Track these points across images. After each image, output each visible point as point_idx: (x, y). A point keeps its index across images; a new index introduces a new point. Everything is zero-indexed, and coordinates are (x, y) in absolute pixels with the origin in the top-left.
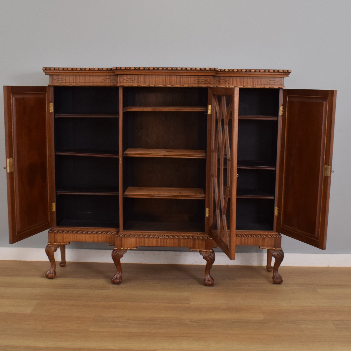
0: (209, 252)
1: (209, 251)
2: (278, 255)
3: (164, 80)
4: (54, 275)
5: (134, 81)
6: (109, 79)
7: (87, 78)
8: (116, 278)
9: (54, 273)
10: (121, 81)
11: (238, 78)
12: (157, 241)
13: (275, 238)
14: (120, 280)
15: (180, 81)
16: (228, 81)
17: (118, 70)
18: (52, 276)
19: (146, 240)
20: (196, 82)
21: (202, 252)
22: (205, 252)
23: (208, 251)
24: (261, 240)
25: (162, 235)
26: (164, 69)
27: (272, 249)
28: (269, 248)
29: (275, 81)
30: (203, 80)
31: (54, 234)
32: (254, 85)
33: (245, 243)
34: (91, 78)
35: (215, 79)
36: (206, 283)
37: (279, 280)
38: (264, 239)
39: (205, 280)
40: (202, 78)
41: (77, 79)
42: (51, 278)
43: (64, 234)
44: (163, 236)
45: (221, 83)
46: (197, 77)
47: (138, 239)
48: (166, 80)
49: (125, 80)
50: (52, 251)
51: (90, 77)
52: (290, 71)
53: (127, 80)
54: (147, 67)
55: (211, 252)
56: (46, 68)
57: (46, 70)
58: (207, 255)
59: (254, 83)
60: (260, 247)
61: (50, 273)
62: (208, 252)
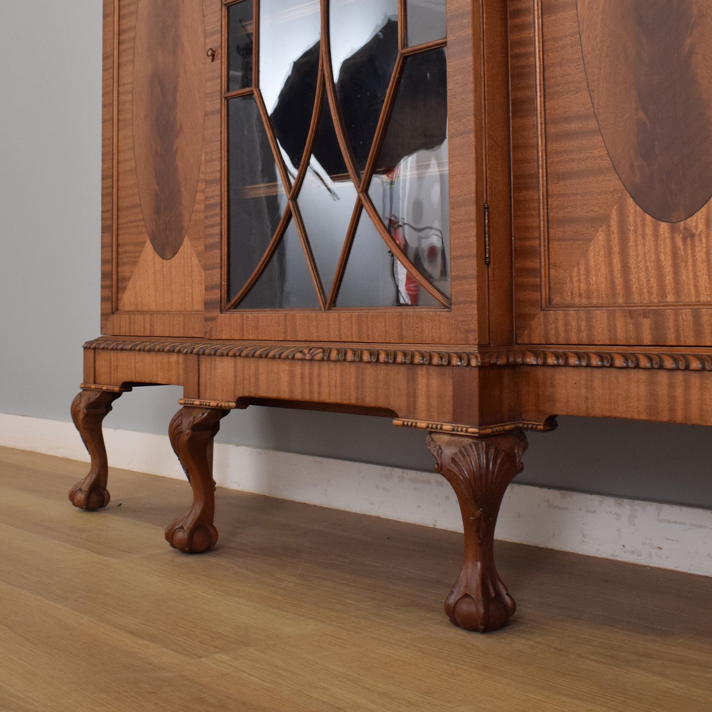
0: (465, 440)
1: (467, 430)
9: (86, 489)
19: (261, 368)
22: (448, 437)
23: (462, 431)
31: (93, 351)
36: (453, 607)
43: (110, 353)
44: (306, 351)
47: (239, 364)
55: (471, 437)
62: (461, 438)
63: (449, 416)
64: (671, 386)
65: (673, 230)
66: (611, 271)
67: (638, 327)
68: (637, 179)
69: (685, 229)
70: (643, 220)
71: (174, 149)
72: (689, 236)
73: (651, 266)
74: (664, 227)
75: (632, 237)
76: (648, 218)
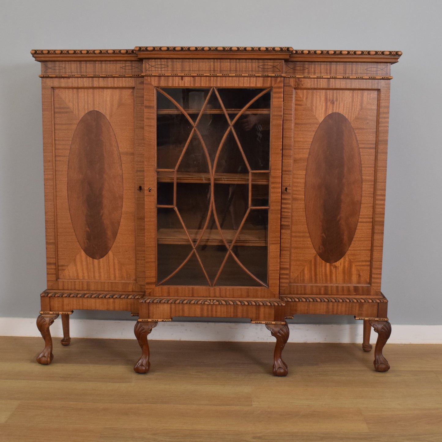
0: (281, 326)
1: (281, 323)
2: (382, 328)
3: (212, 67)
4: (49, 359)
5: (166, 68)
6: (130, 67)
7: (97, 65)
8: (142, 365)
9: (49, 356)
10: (148, 68)
11: (323, 63)
12: (202, 310)
13: (378, 303)
14: (147, 368)
15: (236, 68)
16: (307, 68)
17: (143, 51)
18: (47, 361)
19: (186, 307)
20: (260, 70)
21: (269, 326)
22: (274, 325)
23: (279, 323)
24: (357, 307)
25: (210, 300)
26: (212, 49)
27: (374, 319)
28: (369, 319)
29: (377, 68)
30: (271, 67)
31: (49, 298)
32: (346, 75)
33: (333, 311)
34: (104, 65)
35: (289, 66)
36: (276, 371)
37: (384, 366)
38: (361, 305)
39: (274, 367)
40: (269, 64)
41: (82, 66)
42: (46, 364)
43: (65, 299)
44: (212, 301)
45: (297, 71)
46: (261, 61)
47: (173, 306)
48: (214, 66)
49: (153, 66)
50: (46, 324)
51: (101, 64)
52: (400, 53)
53: (157, 66)
54: (186, 47)
55: (283, 325)
56: (36, 51)
57: (36, 54)
58: (277, 329)
59: (346, 71)
60: (355, 317)
61: (44, 356)
62: (279, 326)
63: (273, 319)
64: (333, 306)
65: (330, 265)
66: (311, 275)
67: (320, 290)
68: (321, 251)
69: (334, 265)
70: (322, 262)
71: (101, 214)
72: (336, 267)
73: (323, 274)
74: (328, 264)
75: (318, 266)
76: (323, 261)
